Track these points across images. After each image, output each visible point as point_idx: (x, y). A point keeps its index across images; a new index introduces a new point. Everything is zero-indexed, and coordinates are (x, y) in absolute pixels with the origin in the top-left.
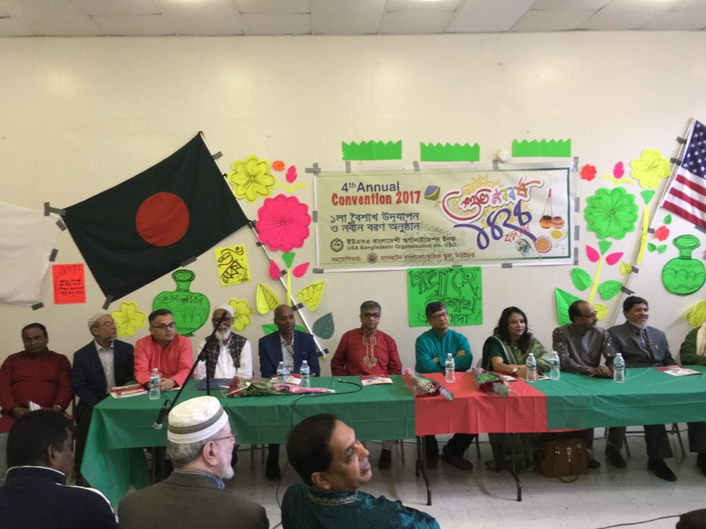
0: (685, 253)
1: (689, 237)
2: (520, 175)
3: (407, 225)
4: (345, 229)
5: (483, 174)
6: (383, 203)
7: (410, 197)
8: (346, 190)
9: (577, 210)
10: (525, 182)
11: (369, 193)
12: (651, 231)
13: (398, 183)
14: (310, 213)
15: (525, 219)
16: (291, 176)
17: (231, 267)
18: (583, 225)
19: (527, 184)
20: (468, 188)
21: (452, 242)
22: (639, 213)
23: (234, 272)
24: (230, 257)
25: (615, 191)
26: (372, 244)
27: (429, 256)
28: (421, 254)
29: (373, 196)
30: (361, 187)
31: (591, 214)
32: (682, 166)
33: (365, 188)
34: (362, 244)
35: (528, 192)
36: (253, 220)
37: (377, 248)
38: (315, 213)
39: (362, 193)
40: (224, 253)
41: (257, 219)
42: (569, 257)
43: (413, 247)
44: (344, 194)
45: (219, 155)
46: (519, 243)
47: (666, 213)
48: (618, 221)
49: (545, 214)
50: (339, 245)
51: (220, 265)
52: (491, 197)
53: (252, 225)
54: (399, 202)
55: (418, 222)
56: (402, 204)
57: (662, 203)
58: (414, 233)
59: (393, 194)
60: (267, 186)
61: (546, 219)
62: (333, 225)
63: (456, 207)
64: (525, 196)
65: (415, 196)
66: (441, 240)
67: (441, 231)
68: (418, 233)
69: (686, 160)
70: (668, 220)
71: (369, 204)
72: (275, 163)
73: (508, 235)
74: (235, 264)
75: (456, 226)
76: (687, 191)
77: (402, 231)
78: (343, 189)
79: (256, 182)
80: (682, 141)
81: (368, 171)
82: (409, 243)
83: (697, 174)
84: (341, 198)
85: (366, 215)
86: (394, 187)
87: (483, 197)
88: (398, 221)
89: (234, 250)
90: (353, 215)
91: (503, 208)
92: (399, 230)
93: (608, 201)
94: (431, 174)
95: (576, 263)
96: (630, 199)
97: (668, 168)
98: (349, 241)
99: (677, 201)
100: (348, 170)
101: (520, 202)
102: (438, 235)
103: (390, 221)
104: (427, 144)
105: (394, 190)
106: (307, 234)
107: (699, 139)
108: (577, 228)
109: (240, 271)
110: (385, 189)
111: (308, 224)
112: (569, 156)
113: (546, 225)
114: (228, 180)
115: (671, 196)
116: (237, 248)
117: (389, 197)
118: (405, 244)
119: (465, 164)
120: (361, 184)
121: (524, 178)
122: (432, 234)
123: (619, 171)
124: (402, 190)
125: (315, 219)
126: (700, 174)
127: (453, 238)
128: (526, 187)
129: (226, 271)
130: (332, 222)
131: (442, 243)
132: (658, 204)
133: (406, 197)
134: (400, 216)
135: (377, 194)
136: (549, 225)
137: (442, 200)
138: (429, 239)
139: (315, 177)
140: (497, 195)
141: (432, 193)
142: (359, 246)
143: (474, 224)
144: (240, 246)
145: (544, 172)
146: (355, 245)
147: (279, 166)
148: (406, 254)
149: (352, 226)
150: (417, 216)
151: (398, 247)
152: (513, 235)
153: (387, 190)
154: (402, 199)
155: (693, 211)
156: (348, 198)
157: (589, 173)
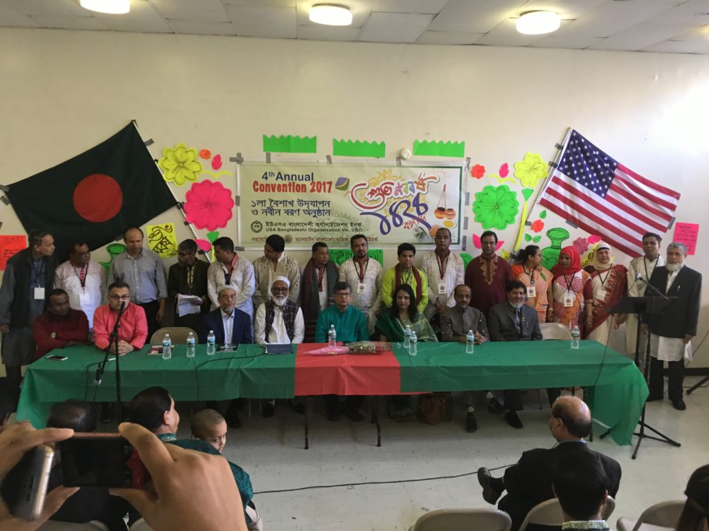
0: (556, 243)
1: (560, 230)
2: (420, 171)
3: (319, 211)
4: (265, 213)
5: (387, 169)
6: (298, 191)
7: (323, 186)
8: (266, 178)
9: (467, 203)
10: (424, 178)
11: (287, 182)
12: (527, 223)
13: (312, 174)
14: (233, 197)
15: (422, 209)
16: (217, 164)
17: (161, 243)
18: (472, 217)
19: (425, 180)
20: (374, 181)
21: (358, 227)
22: (519, 208)
23: (163, 247)
24: (160, 234)
25: (501, 188)
26: (288, 227)
27: (337, 239)
28: (331, 237)
29: (290, 185)
30: (279, 176)
31: (479, 207)
32: (558, 169)
33: (283, 177)
34: (279, 227)
35: (426, 186)
36: (181, 202)
37: (292, 230)
38: (238, 198)
39: (280, 182)
40: (154, 230)
41: (185, 201)
42: (458, 243)
43: (324, 230)
44: (264, 182)
45: (151, 142)
46: (416, 231)
47: (543, 209)
48: (500, 214)
49: (440, 206)
50: (258, 226)
51: (150, 241)
52: (394, 190)
53: (180, 206)
54: (312, 190)
55: (329, 209)
56: (316, 192)
57: (539, 199)
58: (325, 218)
59: (308, 184)
60: (194, 172)
61: (441, 210)
62: (254, 209)
63: (363, 197)
64: (423, 190)
65: (327, 186)
66: (349, 225)
67: (349, 218)
68: (329, 219)
69: (562, 164)
70: (543, 215)
71: (286, 191)
72: (203, 151)
73: (406, 223)
74: (165, 240)
75: (362, 214)
76: (561, 191)
77: (315, 216)
78: (263, 178)
79: (184, 167)
80: (560, 147)
81: (286, 162)
82: (321, 227)
83: (570, 176)
84: (262, 185)
85: (284, 201)
86: (309, 178)
87: (386, 189)
88: (311, 207)
89: (164, 228)
90: (272, 201)
91: (405, 199)
92: (312, 216)
93: (493, 197)
94: (341, 167)
95: (464, 249)
96: (513, 195)
97: (546, 171)
98: (267, 223)
99: (552, 199)
100: (268, 161)
101: (418, 194)
102: (346, 221)
103: (305, 207)
104: (339, 141)
105: (309, 180)
106: (230, 216)
107: (574, 146)
108: (466, 219)
109: (169, 246)
110: (301, 178)
111: (232, 207)
112: (463, 157)
113: (439, 215)
114: (158, 165)
115: (547, 194)
116: (167, 226)
117: (304, 186)
118: (317, 228)
119: (372, 159)
120: (279, 173)
121: (423, 174)
122: (341, 220)
123: (504, 171)
124: (316, 180)
125: (238, 204)
126: (573, 177)
127: (360, 224)
128: (424, 182)
129: (156, 246)
130: (253, 206)
131: (350, 228)
132: (535, 201)
133: (319, 186)
134: (314, 203)
135: (294, 183)
136: (442, 215)
137: (351, 190)
138: (338, 225)
139: (238, 165)
140: (399, 187)
141: (342, 184)
142: (276, 228)
143: (378, 212)
144: (169, 225)
145: (440, 169)
146: (273, 227)
147: (205, 154)
148: (318, 237)
149: (270, 211)
150: (329, 204)
151: (311, 230)
152: (412, 223)
153: (302, 179)
154: (315, 188)
155: (565, 207)
156: (268, 185)
157: (478, 172)
